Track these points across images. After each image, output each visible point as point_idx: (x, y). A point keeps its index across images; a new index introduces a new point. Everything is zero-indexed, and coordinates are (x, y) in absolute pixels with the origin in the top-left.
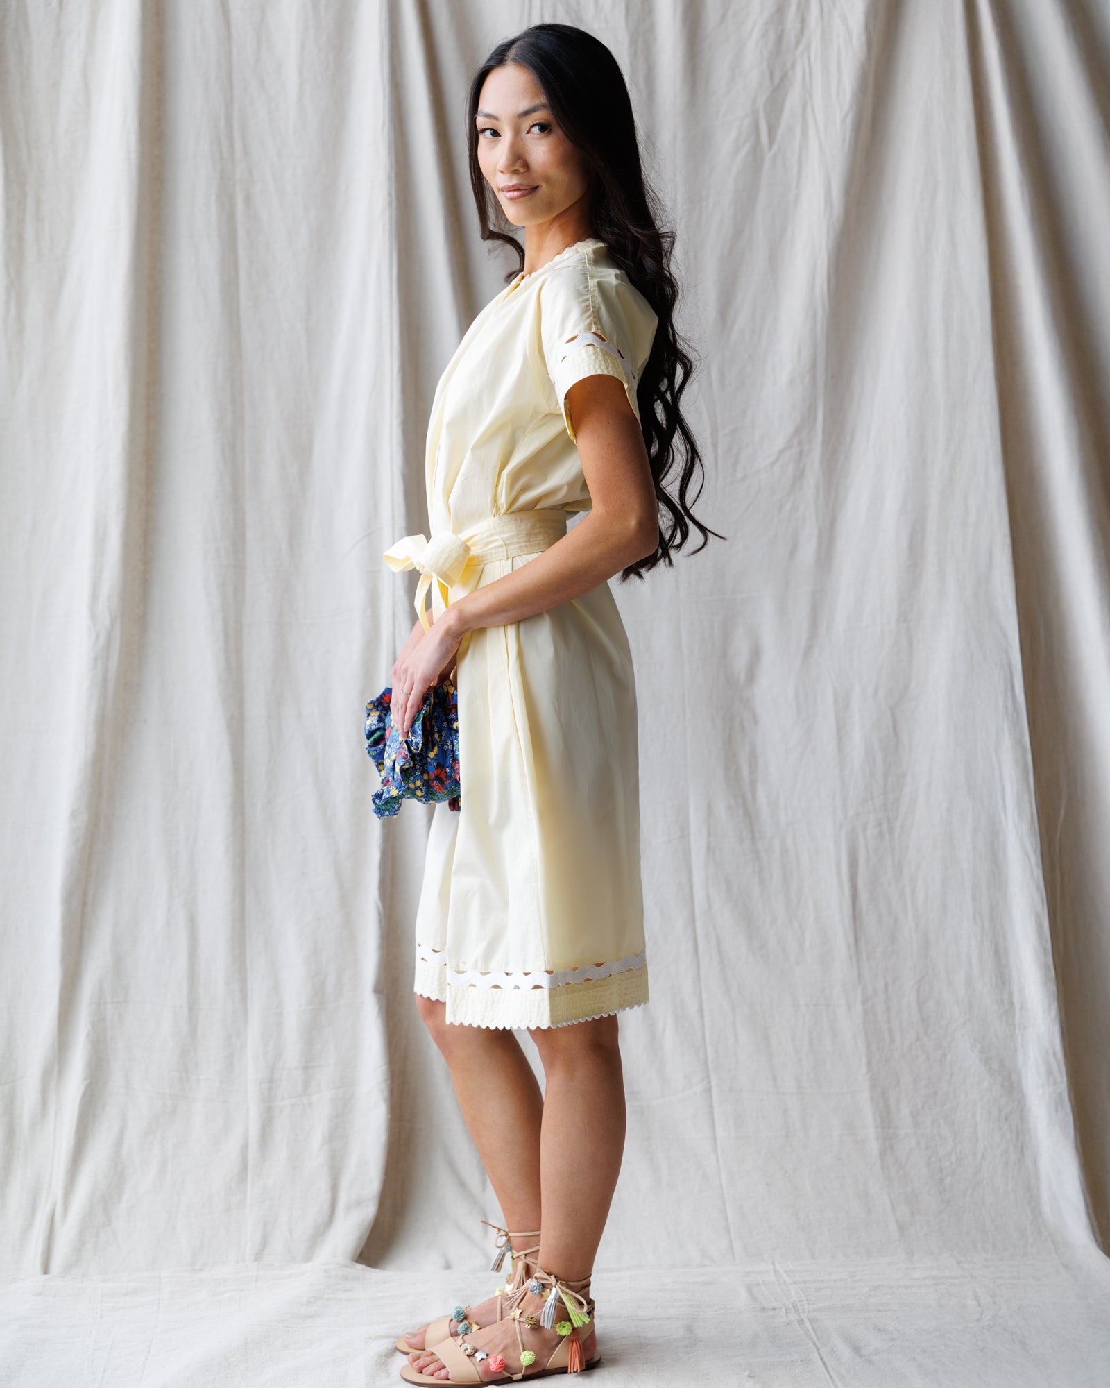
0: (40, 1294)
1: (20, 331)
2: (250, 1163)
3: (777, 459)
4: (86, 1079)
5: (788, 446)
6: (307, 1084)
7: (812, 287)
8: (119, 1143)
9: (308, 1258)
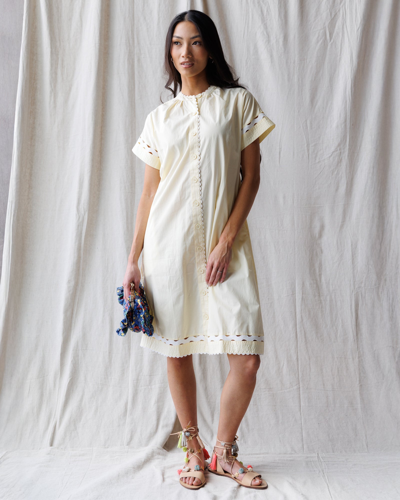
0: (49, 454)
1: (55, 107)
2: (128, 409)
3: (332, 155)
4: (70, 377)
5: (336, 150)
6: (150, 382)
7: (345, 92)
8: (81, 400)
9: (147, 445)
